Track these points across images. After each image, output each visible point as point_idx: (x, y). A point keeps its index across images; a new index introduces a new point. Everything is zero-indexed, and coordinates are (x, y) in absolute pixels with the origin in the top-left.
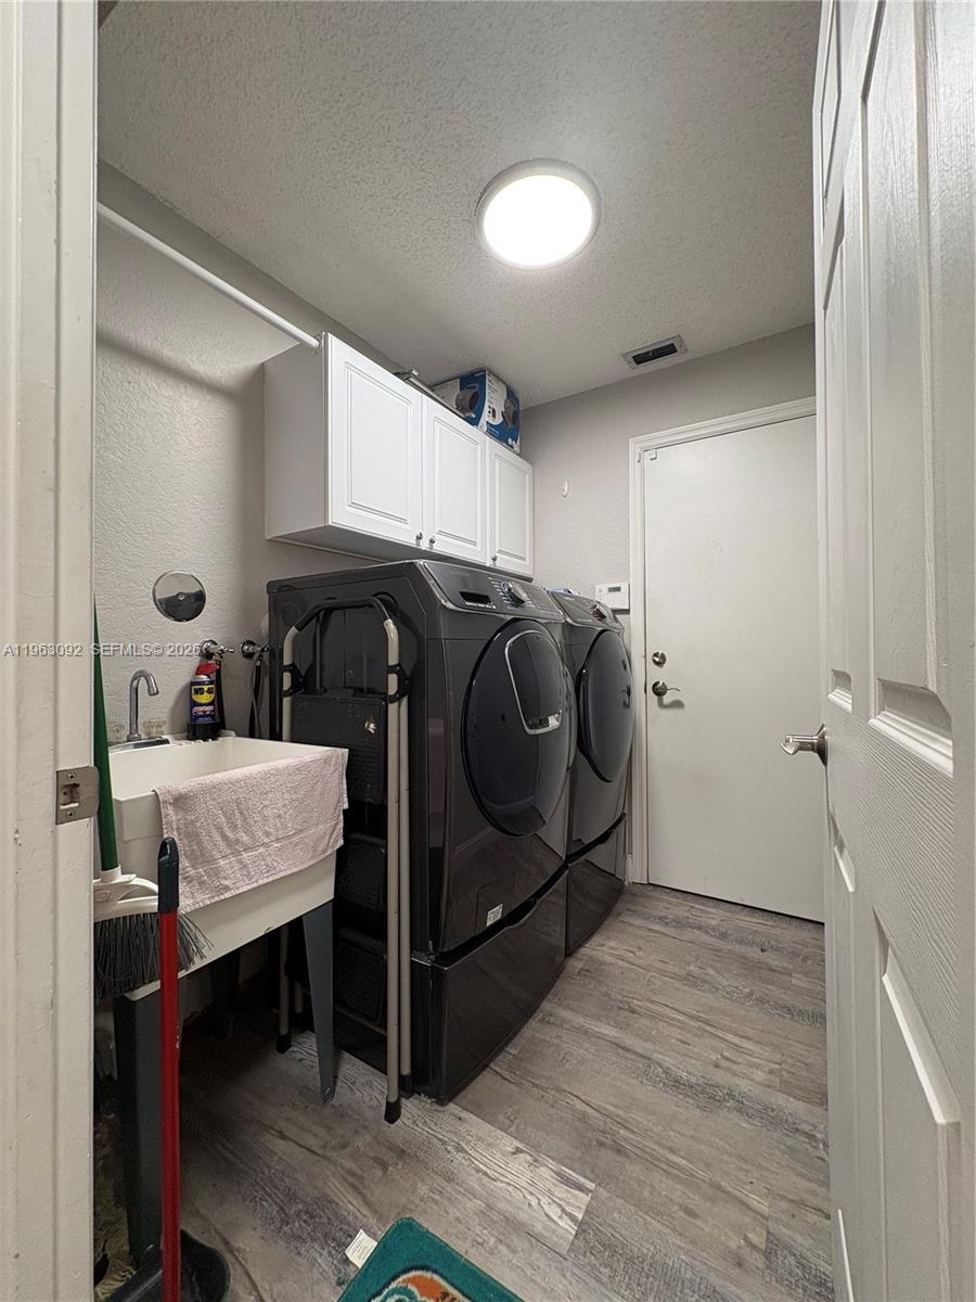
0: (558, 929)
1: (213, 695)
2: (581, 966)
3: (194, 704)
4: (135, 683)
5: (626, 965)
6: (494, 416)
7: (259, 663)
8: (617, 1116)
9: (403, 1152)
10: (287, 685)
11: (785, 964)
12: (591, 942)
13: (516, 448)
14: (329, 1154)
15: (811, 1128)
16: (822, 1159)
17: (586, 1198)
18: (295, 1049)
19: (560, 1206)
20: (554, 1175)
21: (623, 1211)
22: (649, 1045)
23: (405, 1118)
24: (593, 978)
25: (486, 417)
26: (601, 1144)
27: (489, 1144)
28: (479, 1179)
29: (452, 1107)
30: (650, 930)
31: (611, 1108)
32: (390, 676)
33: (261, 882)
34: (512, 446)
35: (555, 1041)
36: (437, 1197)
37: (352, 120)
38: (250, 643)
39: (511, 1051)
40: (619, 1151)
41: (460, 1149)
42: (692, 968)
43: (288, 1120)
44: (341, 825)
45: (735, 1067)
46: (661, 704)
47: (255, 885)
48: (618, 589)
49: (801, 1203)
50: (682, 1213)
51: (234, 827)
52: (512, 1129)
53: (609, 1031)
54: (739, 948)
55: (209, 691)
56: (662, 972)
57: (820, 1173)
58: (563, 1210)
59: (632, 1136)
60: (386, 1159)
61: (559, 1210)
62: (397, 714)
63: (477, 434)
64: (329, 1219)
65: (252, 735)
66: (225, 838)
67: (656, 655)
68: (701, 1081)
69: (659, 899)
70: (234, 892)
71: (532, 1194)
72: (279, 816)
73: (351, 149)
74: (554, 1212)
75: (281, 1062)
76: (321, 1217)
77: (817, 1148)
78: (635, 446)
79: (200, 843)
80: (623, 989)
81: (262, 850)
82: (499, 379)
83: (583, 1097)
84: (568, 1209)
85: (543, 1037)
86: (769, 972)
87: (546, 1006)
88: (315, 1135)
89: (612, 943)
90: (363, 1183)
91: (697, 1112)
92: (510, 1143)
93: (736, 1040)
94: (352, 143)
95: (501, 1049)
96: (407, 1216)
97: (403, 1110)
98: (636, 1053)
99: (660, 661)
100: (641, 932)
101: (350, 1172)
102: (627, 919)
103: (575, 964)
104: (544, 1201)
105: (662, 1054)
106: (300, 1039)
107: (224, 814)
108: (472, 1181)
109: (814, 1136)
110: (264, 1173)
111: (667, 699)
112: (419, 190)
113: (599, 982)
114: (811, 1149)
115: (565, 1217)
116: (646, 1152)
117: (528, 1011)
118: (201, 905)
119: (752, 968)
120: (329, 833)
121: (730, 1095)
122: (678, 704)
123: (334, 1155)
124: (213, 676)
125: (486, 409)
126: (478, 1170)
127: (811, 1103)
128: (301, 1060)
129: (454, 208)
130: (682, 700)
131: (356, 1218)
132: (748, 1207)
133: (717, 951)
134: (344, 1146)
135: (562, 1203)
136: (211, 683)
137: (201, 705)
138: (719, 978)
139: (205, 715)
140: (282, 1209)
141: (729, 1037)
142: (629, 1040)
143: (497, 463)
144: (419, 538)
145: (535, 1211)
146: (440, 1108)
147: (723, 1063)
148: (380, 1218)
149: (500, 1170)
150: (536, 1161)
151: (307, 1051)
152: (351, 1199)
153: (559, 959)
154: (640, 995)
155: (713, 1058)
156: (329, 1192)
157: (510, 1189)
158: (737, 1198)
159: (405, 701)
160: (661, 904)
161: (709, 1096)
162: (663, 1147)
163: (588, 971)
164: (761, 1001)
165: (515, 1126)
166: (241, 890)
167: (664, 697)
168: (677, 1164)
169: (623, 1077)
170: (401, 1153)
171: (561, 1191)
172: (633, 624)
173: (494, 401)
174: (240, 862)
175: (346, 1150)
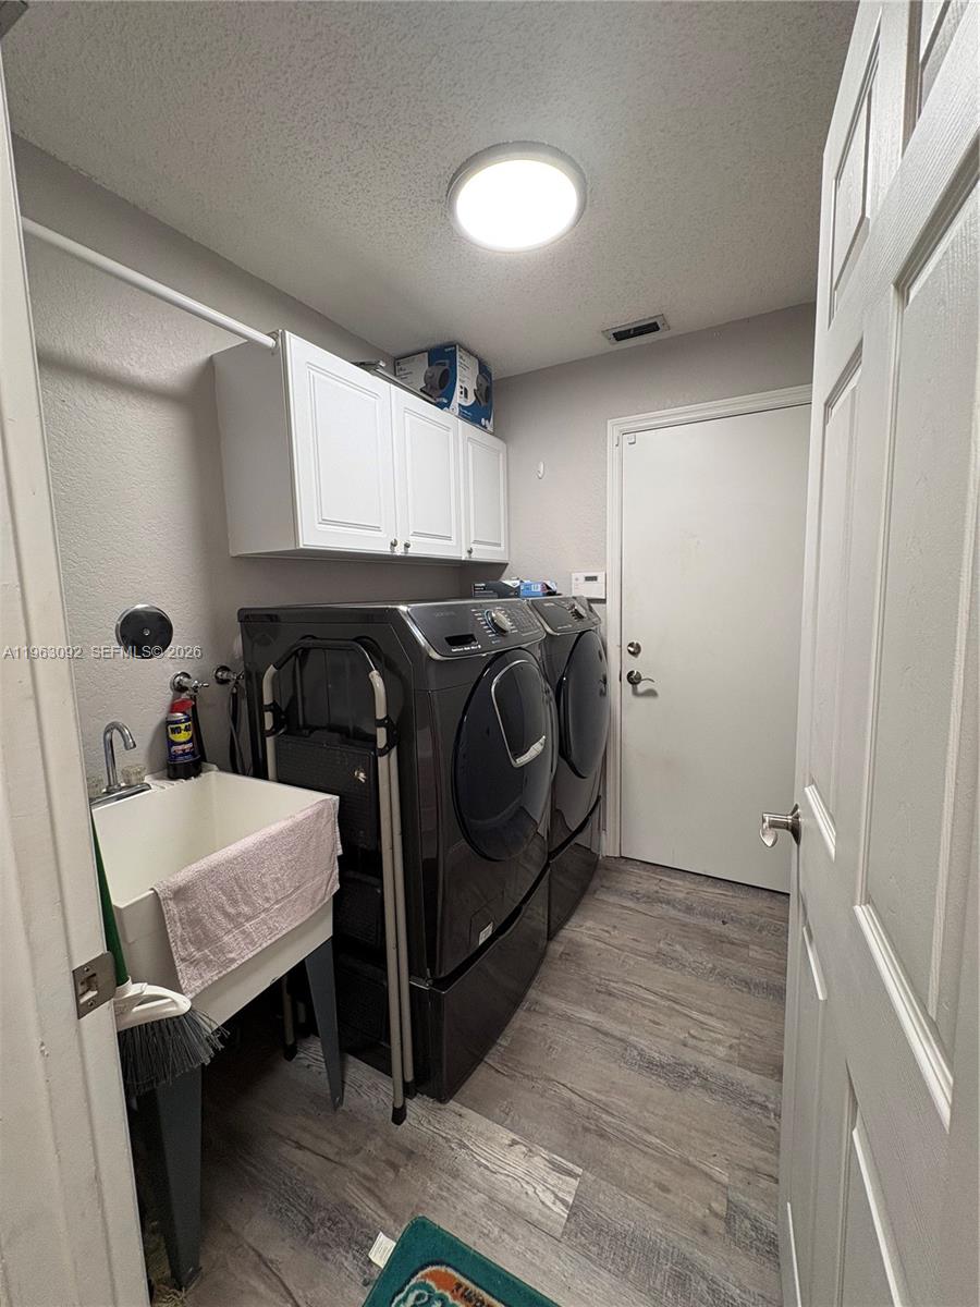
0: (541, 911)
1: (190, 733)
2: (561, 949)
3: (172, 743)
4: (108, 735)
5: (603, 946)
6: (466, 396)
7: (235, 691)
8: (600, 1101)
9: (412, 1152)
10: (269, 724)
11: (743, 936)
12: (570, 924)
13: (490, 428)
14: (343, 1161)
15: (764, 1099)
16: (773, 1128)
17: (575, 1183)
18: (302, 1055)
19: (553, 1192)
20: (546, 1163)
21: (607, 1193)
22: (625, 1028)
23: (410, 1120)
24: (572, 961)
25: (458, 399)
26: (586, 1130)
27: (488, 1139)
28: (481, 1174)
29: (452, 1104)
30: (624, 907)
31: (594, 1094)
32: (378, 730)
33: (265, 945)
34: (485, 427)
35: (542, 1030)
36: (445, 1194)
37: (304, 93)
38: (224, 668)
39: (502, 1043)
40: (602, 1135)
41: (463, 1146)
42: (661, 945)
43: (304, 1129)
44: (337, 871)
45: (699, 1044)
46: (635, 693)
47: (260, 949)
48: (594, 579)
49: (756, 1171)
50: (657, 1189)
51: (234, 903)
52: (508, 1122)
53: (589, 1016)
54: (703, 922)
55: (187, 729)
56: (634, 951)
57: (771, 1139)
58: (556, 1196)
59: (613, 1120)
60: (396, 1161)
61: (552, 1196)
62: (387, 766)
63: (448, 419)
64: (350, 1224)
65: (235, 771)
66: (226, 915)
67: (631, 645)
68: (672, 1061)
69: (630, 873)
70: (239, 962)
71: (528, 1183)
72: (277, 879)
73: (302, 125)
74: (548, 1199)
75: (288, 1069)
76: (343, 1222)
77: (768, 1118)
78: (613, 428)
79: (203, 927)
80: (600, 972)
81: (263, 915)
82: (470, 353)
83: (569, 1085)
84: (560, 1195)
85: (529, 1027)
86: (729, 946)
87: (532, 993)
88: (330, 1143)
89: (589, 924)
90: (378, 1186)
91: (668, 1091)
92: (506, 1136)
93: (701, 1017)
94: (303, 118)
95: (494, 1042)
96: (421, 1215)
97: (408, 1111)
98: (613, 1036)
99: (635, 650)
100: (615, 910)
101: (365, 1177)
102: (603, 897)
103: (556, 948)
104: (539, 1189)
105: (637, 1036)
106: (306, 1045)
107: (224, 893)
108: (475, 1176)
109: (766, 1107)
110: (286, 1185)
111: (641, 687)
112: (382, 169)
113: (579, 965)
114: (764, 1120)
115: (558, 1203)
116: (624, 1134)
117: (515, 1000)
118: (210, 982)
119: (716, 942)
120: (326, 881)
121: (696, 1072)
122: (651, 693)
123: (349, 1161)
124: (190, 712)
125: (458, 390)
126: (480, 1165)
127: (763, 1074)
128: (309, 1066)
129: (423, 189)
130: (656, 689)
131: (374, 1220)
132: (711, 1178)
133: (684, 926)
134: (357, 1152)
135: (556, 1190)
136: (187, 720)
137: (180, 744)
138: (686, 955)
139: (184, 753)
140: (307, 1218)
141: (695, 1014)
142: (608, 1025)
143: (470, 447)
144: (394, 545)
145: (531, 1199)
146: (442, 1106)
147: (691, 1042)
148: (397, 1219)
149: (499, 1163)
150: (530, 1151)
151: (313, 1056)
152: (368, 1203)
153: (542, 943)
154: (615, 975)
155: (681, 1037)
156: (348, 1198)
157: (509, 1180)
158: (703, 1171)
159: (394, 752)
160: (633, 878)
161: (678, 1075)
162: (640, 1127)
163: (568, 954)
164: (723, 976)
165: (509, 1119)
166: (246, 958)
167: (639, 686)
168: (651, 1143)
169: (603, 1062)
170: (410, 1154)
171: (553, 1178)
172: (609, 614)
173: (466, 380)
174: (244, 932)
175: (360, 1155)
